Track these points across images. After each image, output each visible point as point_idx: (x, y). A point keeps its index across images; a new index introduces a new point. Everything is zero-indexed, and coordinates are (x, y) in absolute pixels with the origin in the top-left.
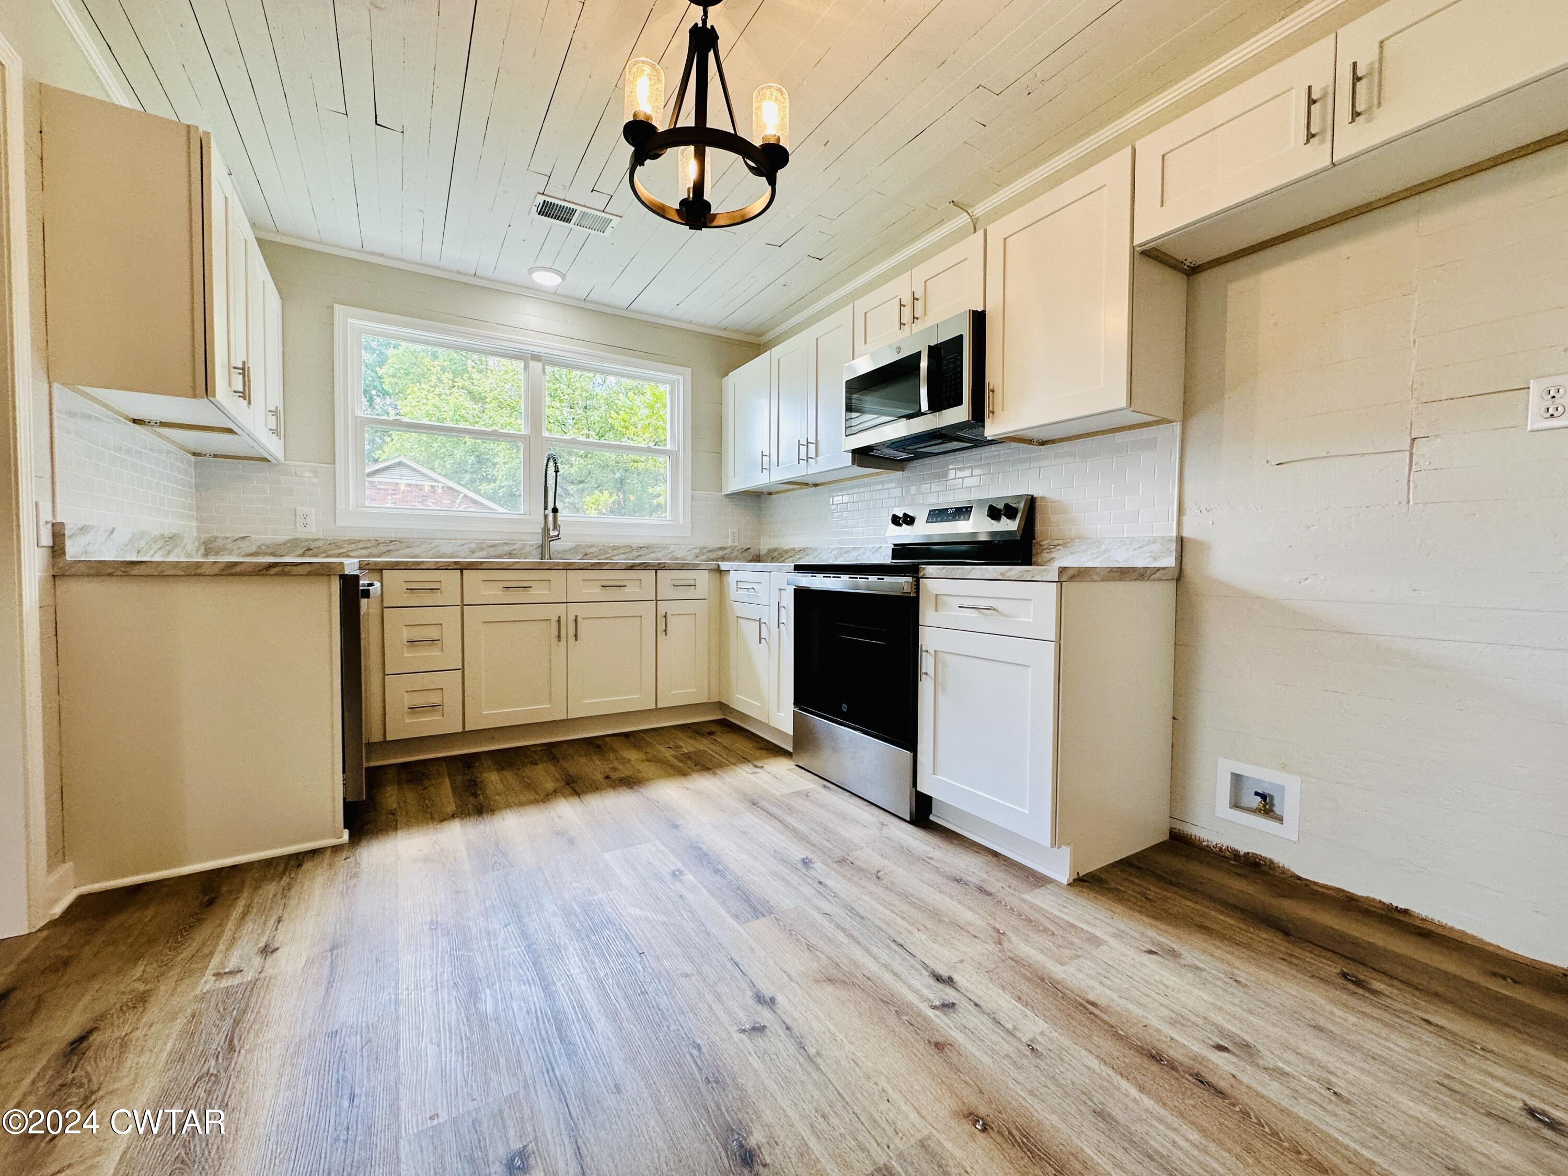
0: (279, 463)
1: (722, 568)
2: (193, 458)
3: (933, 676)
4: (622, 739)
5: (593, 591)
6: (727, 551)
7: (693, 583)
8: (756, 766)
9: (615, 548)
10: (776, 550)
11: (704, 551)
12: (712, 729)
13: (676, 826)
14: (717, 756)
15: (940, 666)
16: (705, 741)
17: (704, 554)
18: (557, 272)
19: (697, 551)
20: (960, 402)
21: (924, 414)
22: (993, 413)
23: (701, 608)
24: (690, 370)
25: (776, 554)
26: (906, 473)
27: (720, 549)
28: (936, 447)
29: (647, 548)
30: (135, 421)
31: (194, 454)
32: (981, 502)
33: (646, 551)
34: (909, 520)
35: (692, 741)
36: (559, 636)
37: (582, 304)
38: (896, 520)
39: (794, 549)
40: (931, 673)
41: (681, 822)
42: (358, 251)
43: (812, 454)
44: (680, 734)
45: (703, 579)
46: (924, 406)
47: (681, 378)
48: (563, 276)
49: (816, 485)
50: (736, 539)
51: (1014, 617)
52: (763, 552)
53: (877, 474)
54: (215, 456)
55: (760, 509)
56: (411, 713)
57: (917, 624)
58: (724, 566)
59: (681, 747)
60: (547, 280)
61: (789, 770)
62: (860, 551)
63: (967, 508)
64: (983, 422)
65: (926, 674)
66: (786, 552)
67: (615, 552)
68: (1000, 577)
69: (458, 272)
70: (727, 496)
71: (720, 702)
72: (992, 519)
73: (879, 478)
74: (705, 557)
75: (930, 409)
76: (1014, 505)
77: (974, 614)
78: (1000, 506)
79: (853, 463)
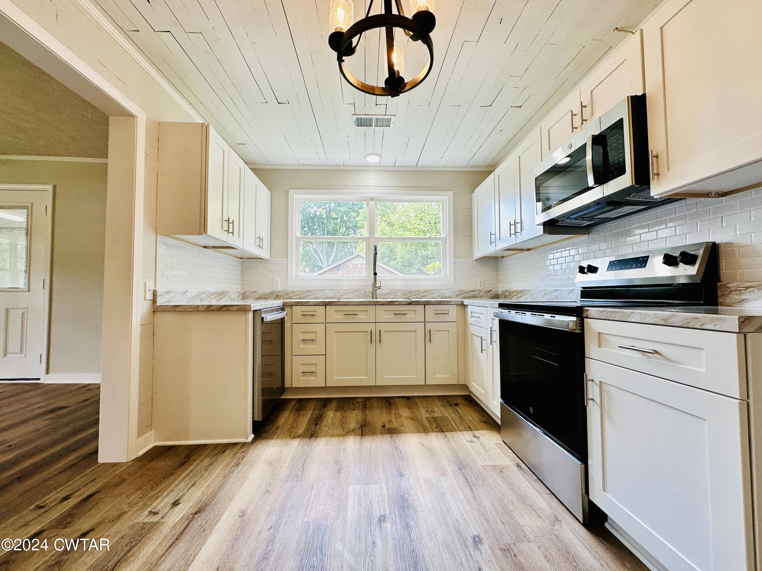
0: (268, 260)
1: (465, 304)
2: (240, 260)
3: (598, 402)
4: (405, 400)
5: (389, 317)
6: (477, 292)
7: (447, 312)
8: (475, 436)
9: (410, 292)
10: (507, 291)
11: (462, 292)
12: (459, 402)
13: (401, 475)
14: (452, 423)
15: (605, 396)
16: (450, 410)
17: (462, 294)
18: (377, 154)
19: (458, 293)
20: (622, 171)
21: (592, 188)
22: (658, 175)
23: (452, 327)
24: (452, 192)
25: (507, 293)
26: (591, 236)
27: (472, 291)
28: (612, 212)
29: (428, 291)
30: (205, 247)
31: (241, 258)
32: (658, 252)
33: (428, 293)
34: (593, 269)
35: (443, 409)
36: (371, 341)
37: (393, 169)
38: (582, 270)
39: (517, 291)
40: (597, 399)
41: (407, 472)
42: (298, 165)
43: (519, 230)
44: (438, 403)
45: (453, 310)
46: (591, 181)
47: (447, 197)
48: (380, 156)
49: (529, 250)
50: (482, 284)
51: (680, 363)
52: (500, 292)
53: (569, 238)
54: (247, 258)
55: (497, 267)
56: (303, 375)
57: (584, 357)
58: (466, 302)
59: (435, 412)
60: (373, 159)
61: (497, 444)
62: (559, 292)
63: (643, 257)
64: (649, 184)
65: (593, 400)
66: (513, 292)
67: (411, 294)
68: (662, 323)
69: (337, 166)
70: (477, 260)
71: (465, 384)
72: (669, 265)
73: (571, 241)
74: (462, 296)
75: (596, 183)
76: (692, 253)
77: (637, 355)
78: (677, 254)
79: (545, 232)
